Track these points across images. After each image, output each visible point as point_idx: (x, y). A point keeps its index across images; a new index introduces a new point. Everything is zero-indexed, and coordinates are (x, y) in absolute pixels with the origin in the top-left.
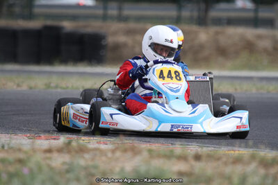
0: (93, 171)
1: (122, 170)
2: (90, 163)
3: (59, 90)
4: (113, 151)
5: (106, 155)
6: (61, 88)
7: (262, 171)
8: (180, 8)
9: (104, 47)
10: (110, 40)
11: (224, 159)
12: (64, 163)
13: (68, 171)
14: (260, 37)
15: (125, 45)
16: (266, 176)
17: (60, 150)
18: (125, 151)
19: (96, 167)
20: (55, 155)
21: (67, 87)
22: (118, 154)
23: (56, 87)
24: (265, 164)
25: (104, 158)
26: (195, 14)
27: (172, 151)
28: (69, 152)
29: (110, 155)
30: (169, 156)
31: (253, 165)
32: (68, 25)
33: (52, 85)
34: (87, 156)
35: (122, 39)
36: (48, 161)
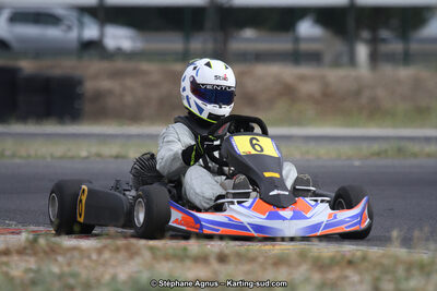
0: (71, 281)
1: (114, 278)
2: (66, 269)
3: (17, 161)
4: (100, 251)
5: (89, 257)
6: (21, 157)
7: (317, 277)
8: (187, 38)
9: (80, 96)
10: (89, 86)
11: (261, 259)
12: (28, 270)
13: (34, 283)
14: (302, 78)
15: (110, 92)
16: (323, 285)
17: (21, 252)
18: (117, 250)
19: (75, 275)
20: (16, 258)
21: (29, 156)
22: (107, 255)
23: (13, 156)
24: (321, 265)
25: (86, 262)
26: (210, 46)
27: (185, 249)
28: (35, 254)
29: (94, 257)
30: (182, 257)
31: (303, 269)
32: (27, 66)
33: (8, 153)
34: (60, 259)
35: (106, 84)
36: (5, 269)
